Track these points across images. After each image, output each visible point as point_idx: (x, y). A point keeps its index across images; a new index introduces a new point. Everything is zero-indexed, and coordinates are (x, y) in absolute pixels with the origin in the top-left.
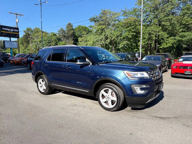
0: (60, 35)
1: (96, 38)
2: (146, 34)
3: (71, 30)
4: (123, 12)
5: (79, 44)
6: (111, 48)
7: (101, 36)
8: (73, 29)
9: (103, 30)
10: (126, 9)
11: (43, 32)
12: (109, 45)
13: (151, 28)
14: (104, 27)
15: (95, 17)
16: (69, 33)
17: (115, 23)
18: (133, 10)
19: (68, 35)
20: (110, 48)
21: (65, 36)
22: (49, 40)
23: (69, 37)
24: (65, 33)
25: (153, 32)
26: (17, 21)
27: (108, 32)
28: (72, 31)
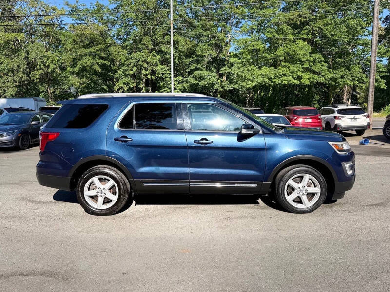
2: (131, 65)
4: (70, 9)
7: (15, 59)
10: (77, 2)
12: (39, 85)
13: (140, 55)
18: (96, 8)
25: (145, 65)
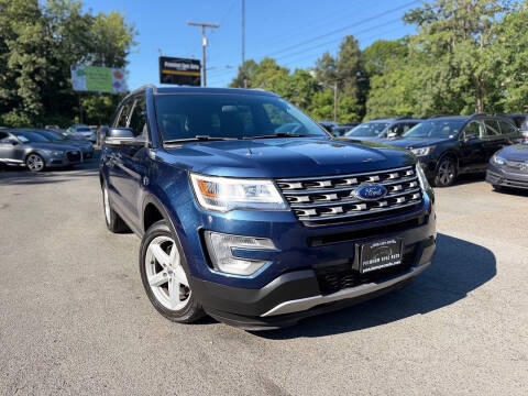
0: (321, 73)
1: (420, 73)
3: (352, 55)
5: (373, 96)
6: (470, 105)
8: (359, 53)
9: (445, 47)
11: (278, 68)
12: (464, 94)
14: (447, 36)
15: (423, 7)
16: (346, 65)
17: (490, 19)
19: (343, 71)
20: (465, 103)
21: (333, 76)
22: (289, 90)
23: (345, 76)
24: (335, 67)
26: (205, 43)
27: (462, 52)
28: (356, 59)
